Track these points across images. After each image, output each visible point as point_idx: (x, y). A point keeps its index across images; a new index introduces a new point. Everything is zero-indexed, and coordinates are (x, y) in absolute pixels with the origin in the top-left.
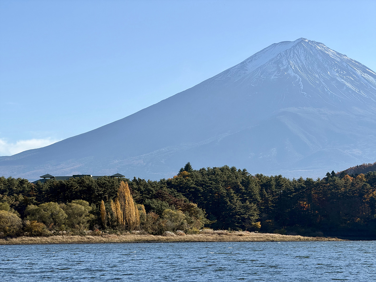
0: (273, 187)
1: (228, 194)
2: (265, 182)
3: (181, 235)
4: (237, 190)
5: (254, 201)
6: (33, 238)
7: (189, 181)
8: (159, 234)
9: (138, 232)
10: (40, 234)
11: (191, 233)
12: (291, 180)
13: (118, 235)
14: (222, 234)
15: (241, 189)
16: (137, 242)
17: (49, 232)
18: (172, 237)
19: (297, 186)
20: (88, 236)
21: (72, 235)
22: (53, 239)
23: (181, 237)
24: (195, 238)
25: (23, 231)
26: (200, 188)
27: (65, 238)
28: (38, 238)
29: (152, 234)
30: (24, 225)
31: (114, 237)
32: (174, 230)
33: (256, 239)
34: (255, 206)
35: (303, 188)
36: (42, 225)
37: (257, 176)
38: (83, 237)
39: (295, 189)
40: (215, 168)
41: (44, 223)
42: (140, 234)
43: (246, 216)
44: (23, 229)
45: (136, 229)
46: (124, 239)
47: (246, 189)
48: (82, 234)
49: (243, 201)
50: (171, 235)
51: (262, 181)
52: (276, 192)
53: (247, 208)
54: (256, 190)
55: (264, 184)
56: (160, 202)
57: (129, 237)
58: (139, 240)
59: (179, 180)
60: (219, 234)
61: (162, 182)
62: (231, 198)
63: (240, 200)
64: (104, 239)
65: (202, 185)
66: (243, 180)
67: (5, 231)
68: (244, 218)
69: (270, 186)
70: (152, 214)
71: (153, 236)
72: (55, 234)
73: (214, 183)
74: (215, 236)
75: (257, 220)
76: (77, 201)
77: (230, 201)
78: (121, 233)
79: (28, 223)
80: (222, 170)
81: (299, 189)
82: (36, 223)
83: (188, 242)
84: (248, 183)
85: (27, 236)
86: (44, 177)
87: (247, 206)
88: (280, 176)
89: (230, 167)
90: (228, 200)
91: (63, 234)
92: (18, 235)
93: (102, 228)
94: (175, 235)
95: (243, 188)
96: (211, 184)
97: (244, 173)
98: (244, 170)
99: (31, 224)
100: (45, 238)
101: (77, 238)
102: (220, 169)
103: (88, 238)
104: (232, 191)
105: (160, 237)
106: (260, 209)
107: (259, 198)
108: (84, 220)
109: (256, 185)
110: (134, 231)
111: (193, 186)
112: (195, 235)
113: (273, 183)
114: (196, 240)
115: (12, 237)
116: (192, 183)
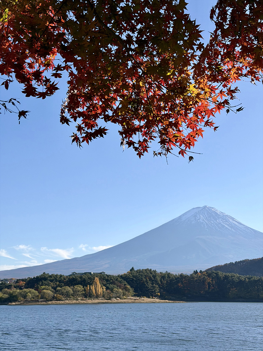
0: (166, 278)
1: (147, 281)
2: (163, 275)
3: (118, 300)
4: (150, 279)
5: (158, 284)
6: (57, 302)
7: (130, 275)
8: (109, 300)
9: (101, 298)
10: (60, 300)
11: (123, 299)
12: (175, 275)
13: (92, 300)
14: (136, 299)
15: (152, 279)
16: (99, 303)
17: (64, 299)
18: (114, 301)
19: (176, 277)
20: (79, 301)
21: (73, 300)
22: (64, 302)
23: (117, 301)
24: (123, 301)
25: (54, 298)
26: (134, 278)
27: (70, 302)
28: (59, 302)
29: (106, 299)
30: (54, 296)
31: (90, 301)
32: (115, 298)
33: (148, 302)
34: (157, 286)
35: (179, 278)
36: (61, 296)
37: (161, 273)
38: (77, 301)
39: (176, 278)
40: (143, 269)
41: (63, 295)
42: (102, 299)
43: (153, 291)
44: (53, 298)
45: (100, 297)
46: (94, 302)
47: (154, 279)
48: (77, 300)
49: (152, 284)
50: (114, 300)
51: (162, 275)
52: (167, 280)
53: (154, 287)
54: (159, 279)
55: (163, 276)
56: (113, 285)
57: (96, 301)
58: (100, 302)
59: (126, 275)
60: (135, 299)
61: (118, 276)
62: (147, 283)
63: (151, 284)
64: (85, 302)
65: (135, 277)
66: (153, 275)
67: (46, 299)
68: (152, 291)
69: (165, 277)
70: (108, 291)
71: (106, 300)
72: (66, 300)
73: (140, 276)
74: (132, 300)
75: (159, 292)
76: (78, 286)
77: (147, 284)
78: (93, 300)
79: (55, 295)
80: (146, 270)
81: (177, 279)
82: (59, 295)
83: (120, 303)
84: (155, 276)
85: (55, 301)
86: (73, 273)
87: (154, 286)
88: (170, 273)
89: (149, 269)
90: (146, 284)
91: (69, 300)
92: (51, 300)
93: (86, 297)
94: (116, 300)
95: (153, 278)
96: (139, 276)
97: (155, 271)
98: (155, 270)
99: (57, 296)
100: (62, 302)
101: (74, 301)
102: (145, 270)
103: (79, 302)
104: (148, 280)
105: (109, 301)
106: (160, 287)
107: (160, 283)
108: (80, 294)
109: (159, 277)
110: (99, 298)
111: (132, 277)
112: (124, 300)
113: (166, 276)
114: (123, 302)
115: (48, 301)
116: (131, 276)
